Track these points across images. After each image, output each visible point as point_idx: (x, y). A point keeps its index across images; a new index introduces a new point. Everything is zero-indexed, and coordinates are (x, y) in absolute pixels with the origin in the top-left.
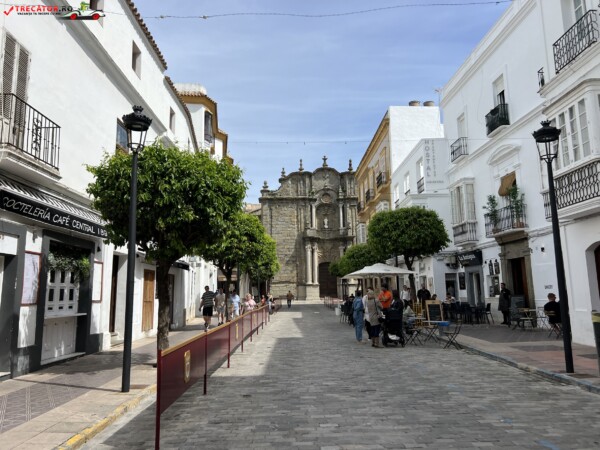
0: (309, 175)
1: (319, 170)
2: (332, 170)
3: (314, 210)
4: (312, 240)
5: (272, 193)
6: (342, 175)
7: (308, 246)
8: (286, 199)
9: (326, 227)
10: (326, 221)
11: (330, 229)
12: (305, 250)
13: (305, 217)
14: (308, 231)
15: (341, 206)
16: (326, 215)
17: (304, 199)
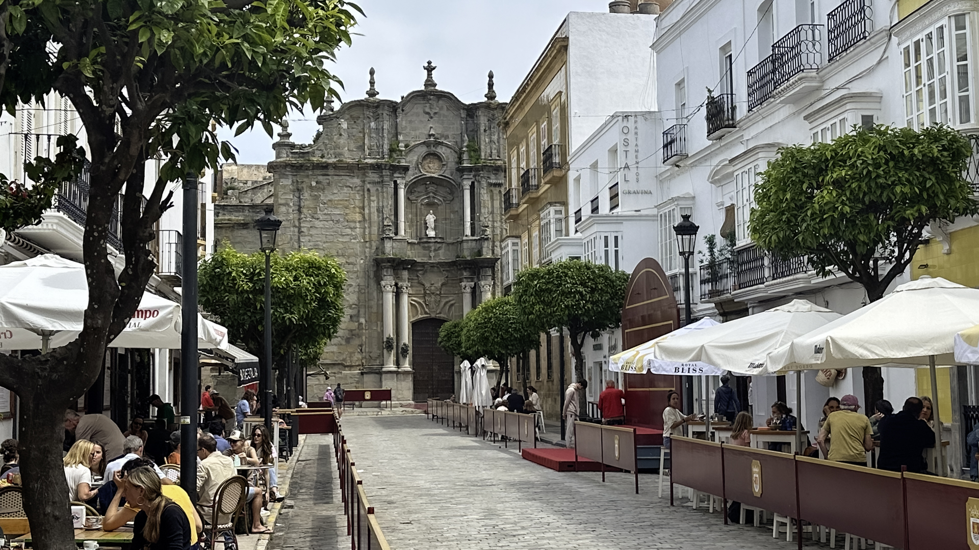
0: (393, 107)
1: (415, 96)
2: (447, 97)
3: (402, 193)
4: (398, 265)
5: (301, 151)
6: (472, 110)
7: (388, 282)
8: (335, 166)
9: (431, 233)
10: (431, 219)
11: (440, 241)
12: (380, 291)
13: (380, 210)
14: (388, 245)
15: (467, 184)
16: (430, 205)
17: (377, 168)
